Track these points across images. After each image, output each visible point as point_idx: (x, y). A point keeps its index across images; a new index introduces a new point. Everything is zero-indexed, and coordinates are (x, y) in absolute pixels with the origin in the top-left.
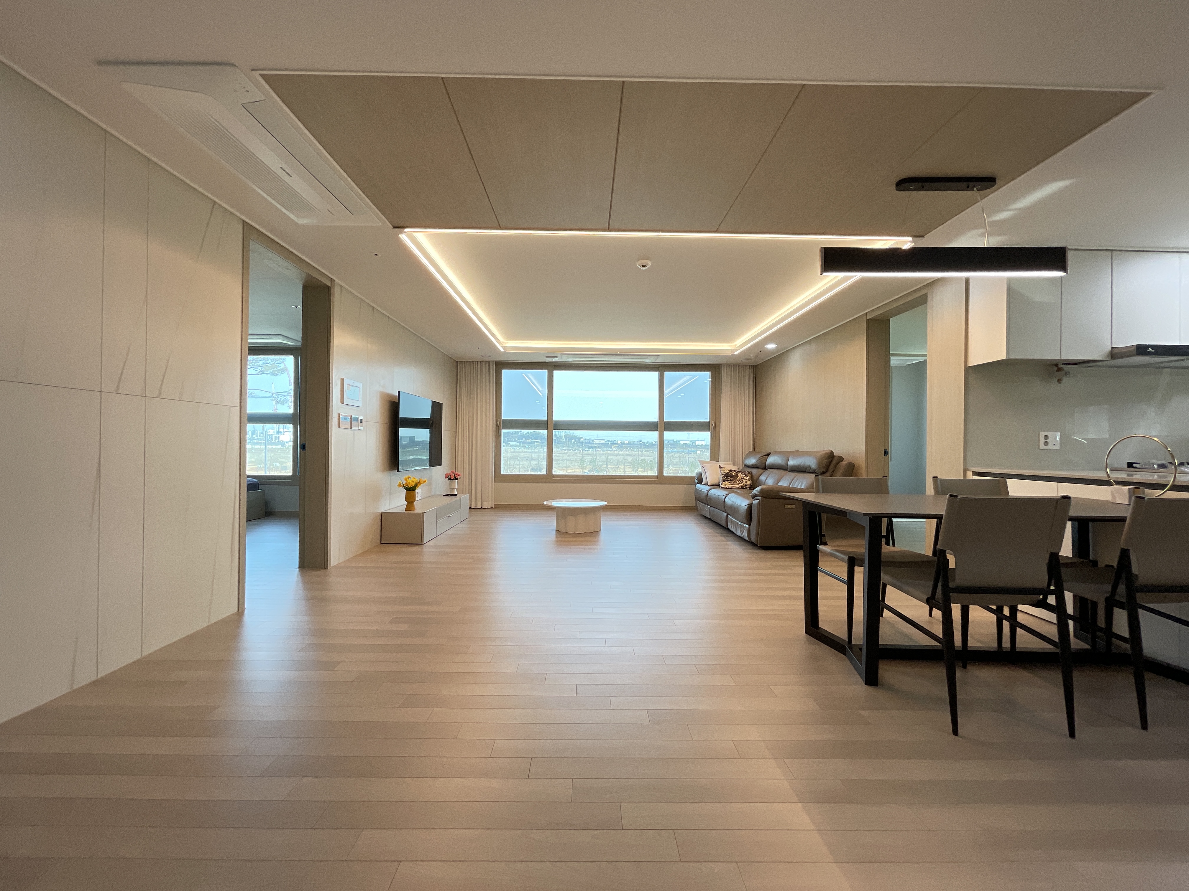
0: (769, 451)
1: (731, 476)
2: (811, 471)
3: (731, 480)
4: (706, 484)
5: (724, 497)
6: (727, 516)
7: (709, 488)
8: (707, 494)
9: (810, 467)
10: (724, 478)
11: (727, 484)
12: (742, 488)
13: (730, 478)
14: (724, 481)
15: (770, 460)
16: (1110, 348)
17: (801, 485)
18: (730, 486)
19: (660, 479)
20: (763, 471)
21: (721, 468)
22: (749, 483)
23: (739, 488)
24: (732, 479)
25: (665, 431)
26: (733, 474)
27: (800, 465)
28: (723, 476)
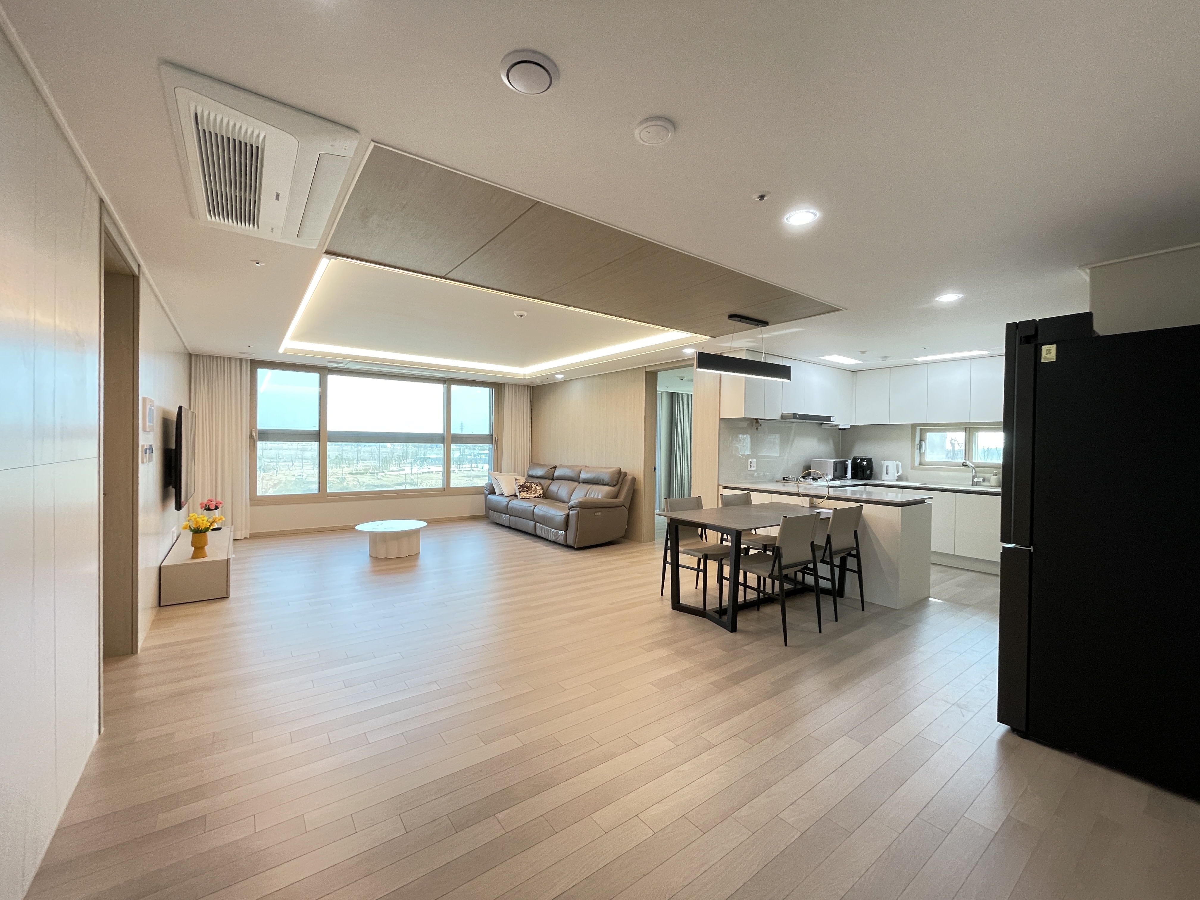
0: (553, 464)
1: (527, 487)
2: (604, 483)
3: (527, 491)
4: (502, 495)
5: (532, 508)
6: (535, 524)
7: (508, 499)
8: (508, 505)
9: (603, 480)
10: (520, 490)
11: (524, 495)
12: (538, 497)
13: (526, 489)
14: (520, 492)
15: (557, 473)
16: (781, 414)
17: (598, 496)
18: (528, 496)
19: (447, 491)
20: (551, 481)
21: (516, 480)
22: (541, 492)
23: (535, 497)
24: (527, 489)
25: (452, 443)
26: (528, 485)
27: (594, 478)
28: (519, 487)
